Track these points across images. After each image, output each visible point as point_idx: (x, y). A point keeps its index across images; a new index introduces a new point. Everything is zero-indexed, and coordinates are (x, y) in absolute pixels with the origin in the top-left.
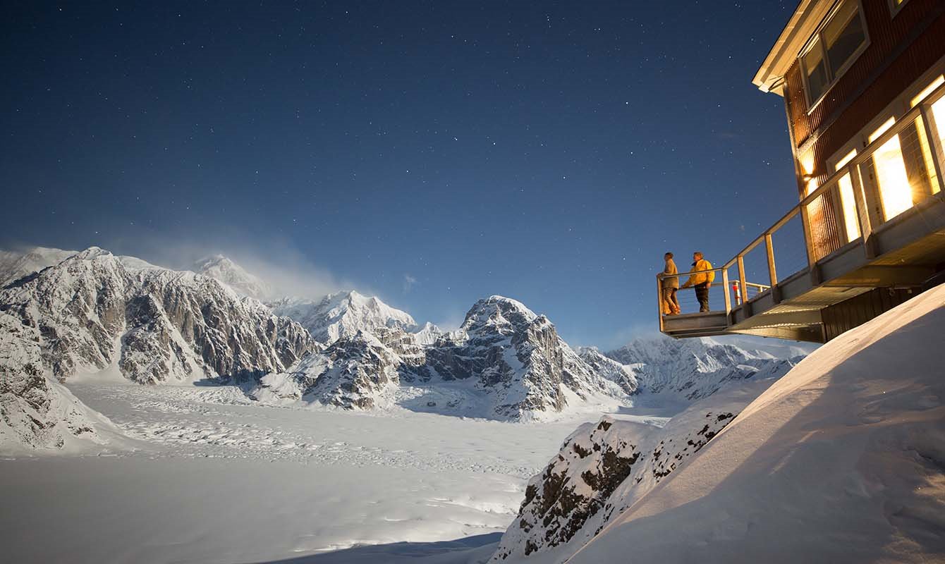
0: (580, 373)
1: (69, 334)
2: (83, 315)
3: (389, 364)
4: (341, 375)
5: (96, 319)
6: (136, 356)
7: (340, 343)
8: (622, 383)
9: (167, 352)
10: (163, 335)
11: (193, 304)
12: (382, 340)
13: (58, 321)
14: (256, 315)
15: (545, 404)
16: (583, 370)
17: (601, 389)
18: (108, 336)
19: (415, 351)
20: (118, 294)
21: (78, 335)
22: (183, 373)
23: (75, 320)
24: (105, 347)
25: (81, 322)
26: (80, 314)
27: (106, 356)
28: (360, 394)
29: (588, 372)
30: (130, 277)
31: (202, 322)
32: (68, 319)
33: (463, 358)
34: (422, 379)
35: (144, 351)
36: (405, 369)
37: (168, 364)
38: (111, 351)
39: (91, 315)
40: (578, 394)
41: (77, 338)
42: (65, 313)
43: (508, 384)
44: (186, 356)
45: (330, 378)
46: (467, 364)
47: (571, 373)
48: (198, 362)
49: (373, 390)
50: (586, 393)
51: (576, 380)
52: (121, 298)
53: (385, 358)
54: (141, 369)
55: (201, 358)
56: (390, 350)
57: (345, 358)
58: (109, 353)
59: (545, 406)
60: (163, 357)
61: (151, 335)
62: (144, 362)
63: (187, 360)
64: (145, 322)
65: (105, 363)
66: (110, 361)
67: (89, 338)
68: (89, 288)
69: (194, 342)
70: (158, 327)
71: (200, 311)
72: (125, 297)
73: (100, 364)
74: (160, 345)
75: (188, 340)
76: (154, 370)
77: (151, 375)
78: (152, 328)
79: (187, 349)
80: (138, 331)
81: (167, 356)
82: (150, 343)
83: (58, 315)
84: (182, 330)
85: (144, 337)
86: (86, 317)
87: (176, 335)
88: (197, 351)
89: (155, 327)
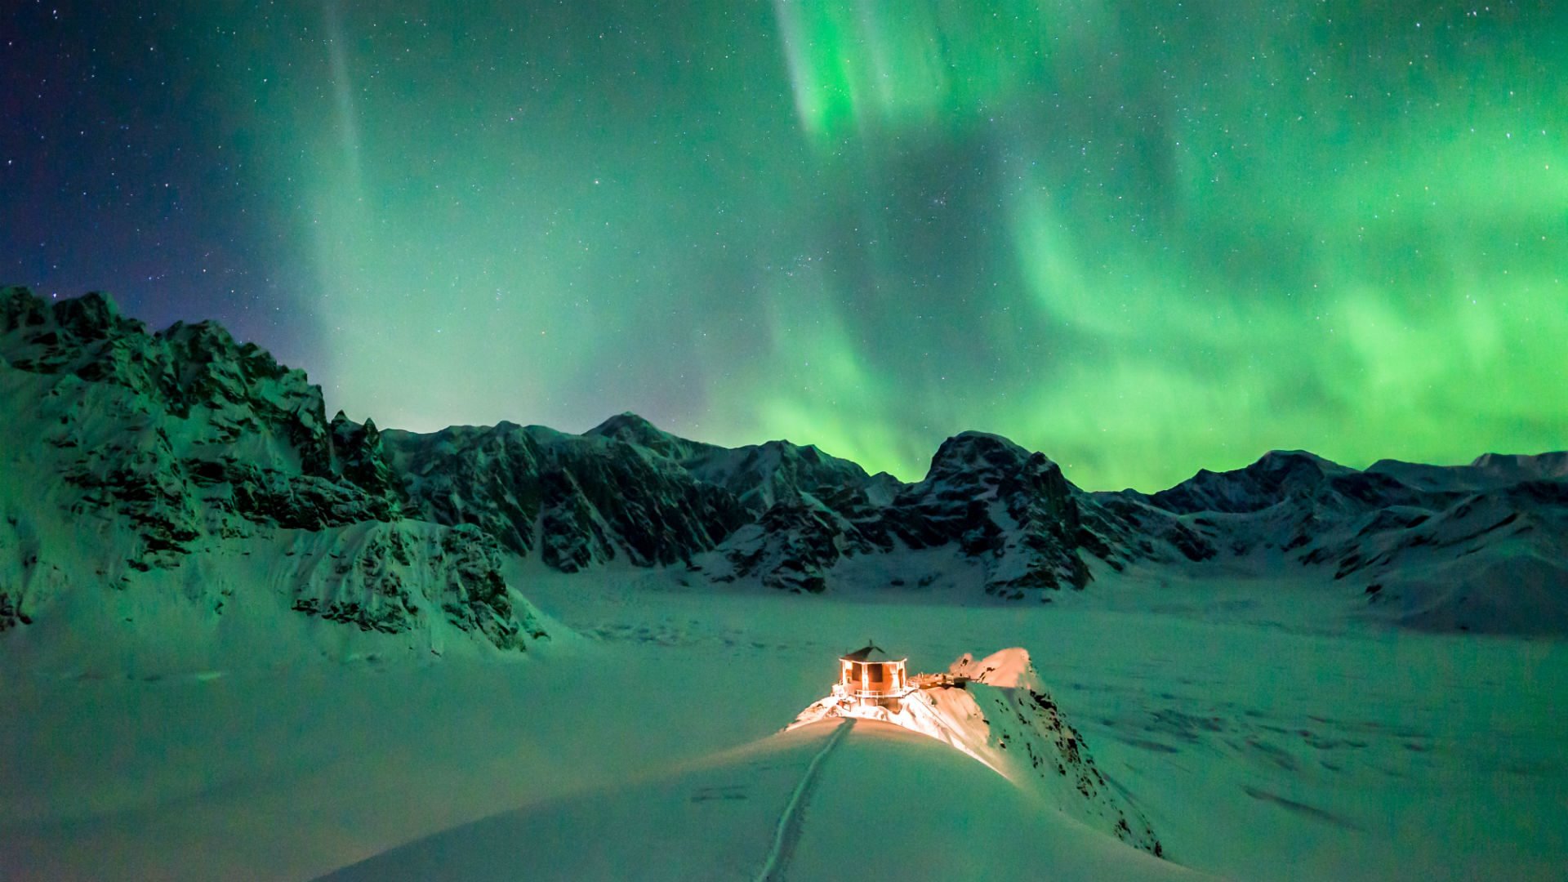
0: (1108, 531)
1: (491, 520)
2: (501, 498)
3: (838, 531)
4: (781, 550)
5: (514, 502)
6: (557, 540)
7: (777, 509)
8: (1180, 542)
9: (587, 534)
10: (582, 516)
11: (608, 476)
12: (827, 502)
13: (478, 507)
14: (677, 482)
15: (1059, 581)
16: (1113, 526)
17: (1145, 553)
18: (528, 519)
19: (869, 513)
20: (533, 472)
21: (498, 521)
22: (606, 558)
23: (493, 505)
24: (525, 531)
25: (499, 506)
26: (497, 496)
27: (527, 542)
28: (807, 573)
29: (1120, 529)
31: (620, 496)
32: (486, 504)
33: (934, 519)
34: (883, 550)
35: (563, 534)
36: (860, 538)
37: (590, 547)
38: (532, 537)
39: (510, 499)
40: (1109, 562)
41: (498, 524)
42: (484, 498)
43: (999, 552)
44: (606, 536)
45: (769, 554)
46: (939, 525)
47: (1093, 532)
48: (620, 543)
49: (822, 566)
50: (1119, 559)
51: (1103, 541)
52: (536, 475)
53: (832, 522)
54: (563, 554)
55: (622, 537)
56: (836, 514)
57: (785, 528)
58: (530, 539)
59: (1058, 582)
60: (584, 540)
61: (570, 515)
62: (564, 547)
63: (608, 542)
64: (561, 500)
65: (527, 551)
66: (531, 548)
67: (510, 523)
68: (505, 467)
69: (613, 520)
70: (575, 506)
71: (616, 483)
72: (540, 473)
73: (522, 553)
74: (579, 526)
75: (607, 518)
76: (576, 556)
77: (573, 561)
78: (569, 507)
79: (607, 529)
80: (556, 511)
81: (588, 538)
82: (570, 524)
83: (477, 500)
84: (600, 507)
85: (563, 518)
86: (505, 501)
87: (594, 514)
88: (617, 530)
89: (572, 506)
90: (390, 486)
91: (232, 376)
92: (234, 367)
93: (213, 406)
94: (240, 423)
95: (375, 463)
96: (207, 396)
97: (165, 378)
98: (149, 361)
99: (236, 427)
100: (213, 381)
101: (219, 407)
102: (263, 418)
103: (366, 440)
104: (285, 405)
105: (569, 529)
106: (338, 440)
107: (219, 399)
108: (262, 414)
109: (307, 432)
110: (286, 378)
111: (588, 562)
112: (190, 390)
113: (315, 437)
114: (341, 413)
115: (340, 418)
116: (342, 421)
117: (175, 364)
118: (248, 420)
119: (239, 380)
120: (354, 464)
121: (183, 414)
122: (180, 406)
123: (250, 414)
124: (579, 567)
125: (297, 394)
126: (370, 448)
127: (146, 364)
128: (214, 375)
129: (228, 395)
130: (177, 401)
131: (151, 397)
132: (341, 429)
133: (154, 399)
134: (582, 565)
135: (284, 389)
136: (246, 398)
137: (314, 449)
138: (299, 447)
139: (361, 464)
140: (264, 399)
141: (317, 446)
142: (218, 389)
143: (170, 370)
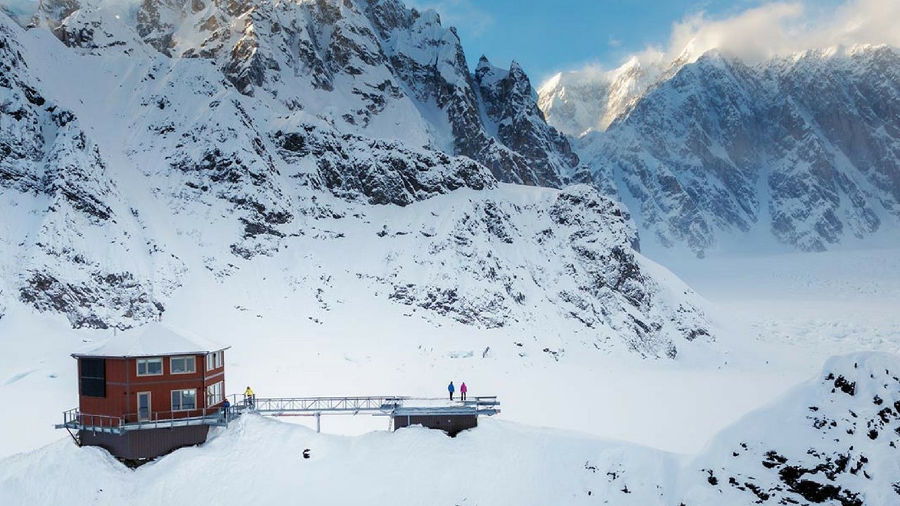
1: (695, 183)
2: (706, 151)
5: (723, 155)
6: (790, 206)
9: (834, 194)
10: (824, 167)
13: (677, 166)
18: (745, 179)
21: (706, 184)
22: (866, 227)
23: (697, 161)
24: (744, 196)
25: (705, 163)
26: (701, 150)
27: (748, 211)
30: (754, 76)
32: (687, 161)
35: (798, 196)
37: (840, 214)
38: (754, 202)
39: (717, 151)
41: (706, 188)
42: (684, 153)
44: (861, 195)
48: (887, 205)
52: (749, 113)
54: (801, 226)
55: (890, 196)
58: (752, 206)
60: (828, 205)
61: (804, 167)
62: (802, 215)
63: (867, 205)
64: (789, 147)
65: (750, 222)
66: (755, 220)
67: (721, 186)
68: (704, 106)
69: (872, 170)
70: (812, 153)
71: (873, 113)
72: (754, 110)
73: (742, 225)
74: (820, 183)
75: (863, 168)
76: (819, 227)
77: (815, 234)
78: (803, 155)
79: (863, 183)
80: (782, 165)
81: (836, 201)
82: (805, 181)
83: (675, 157)
84: (850, 151)
85: (794, 173)
86: (710, 154)
87: (843, 163)
88: (882, 187)
89: (807, 153)
90: (553, 146)
91: (364, 32)
92: (364, 22)
93: (354, 71)
94: (381, 87)
95: (529, 118)
96: (344, 59)
97: (303, 47)
98: (286, 30)
99: (378, 93)
100: (346, 41)
101: (358, 72)
102: (405, 78)
103: (515, 90)
104: (423, 58)
105: (806, 188)
106: (485, 92)
107: (355, 62)
108: (403, 74)
109: (450, 88)
110: (418, 23)
111: (839, 236)
112: (329, 58)
113: (459, 94)
114: (483, 59)
115: (483, 64)
116: (486, 69)
117: (310, 29)
118: (388, 82)
119: (371, 36)
120: (508, 122)
121: (326, 86)
122: (323, 76)
123: (388, 76)
124: (825, 243)
125: (434, 43)
126: (521, 99)
127: (283, 32)
128: (346, 34)
129: (364, 57)
130: (319, 71)
131: (296, 70)
132: (487, 81)
133: (299, 73)
134: (830, 240)
135: (417, 38)
136: (382, 57)
137: (461, 109)
138: (446, 108)
139: (514, 121)
140: (402, 55)
141: (463, 104)
142: (352, 51)
143: (304, 36)
